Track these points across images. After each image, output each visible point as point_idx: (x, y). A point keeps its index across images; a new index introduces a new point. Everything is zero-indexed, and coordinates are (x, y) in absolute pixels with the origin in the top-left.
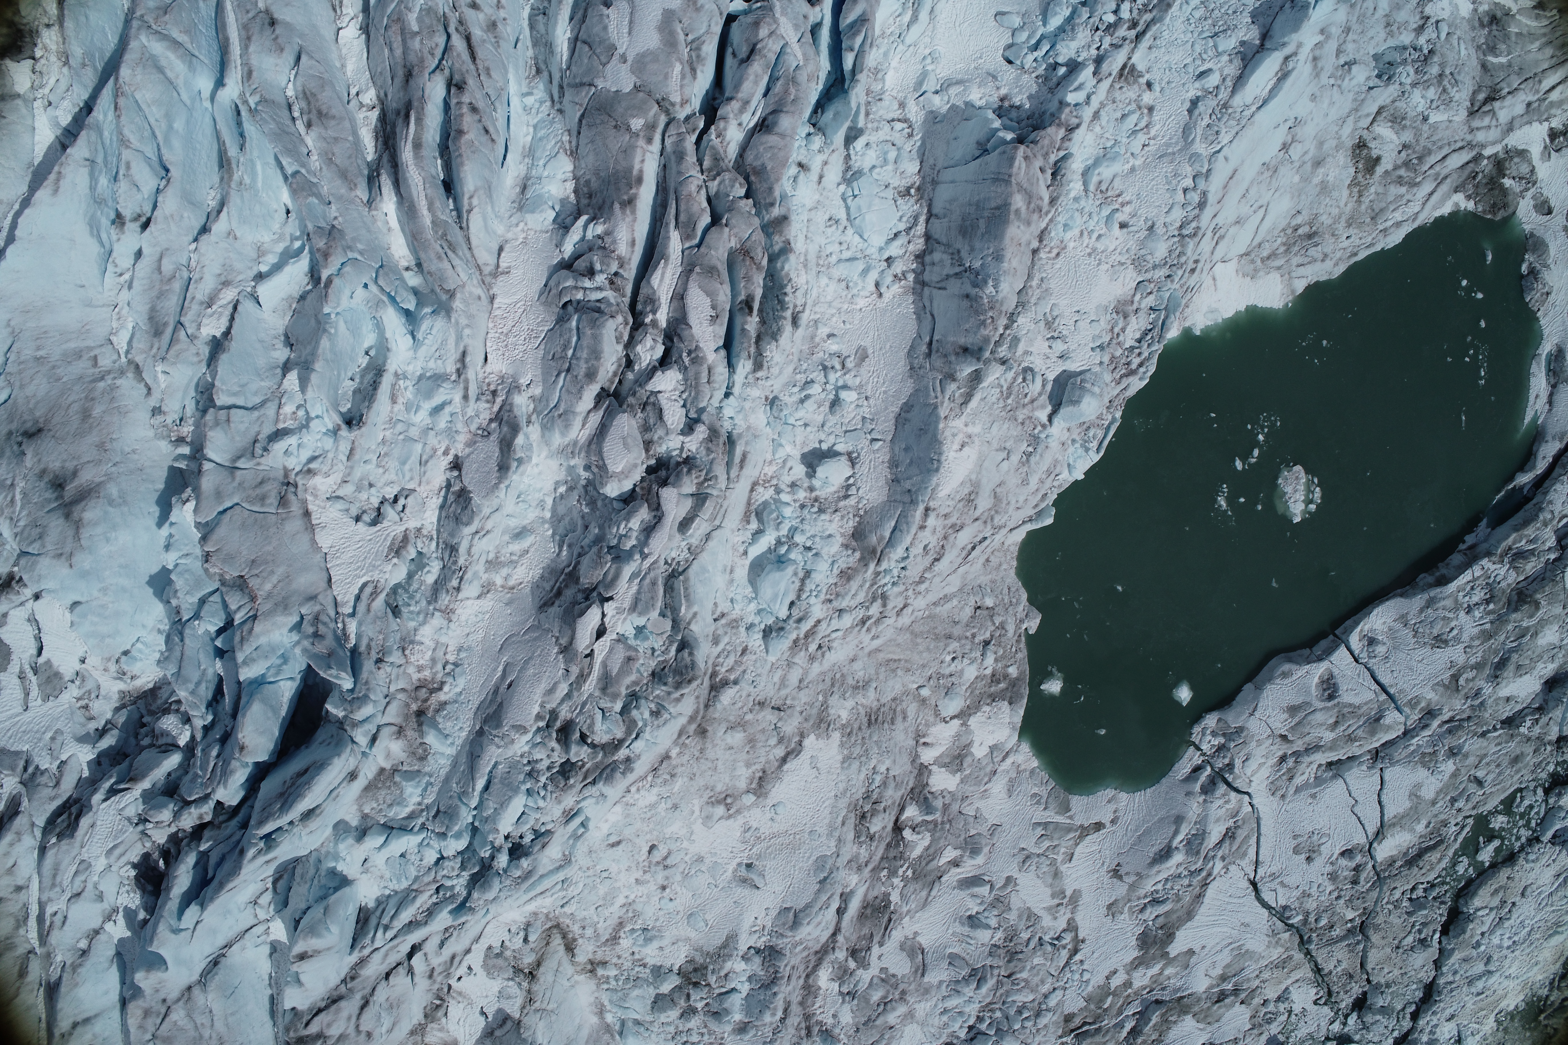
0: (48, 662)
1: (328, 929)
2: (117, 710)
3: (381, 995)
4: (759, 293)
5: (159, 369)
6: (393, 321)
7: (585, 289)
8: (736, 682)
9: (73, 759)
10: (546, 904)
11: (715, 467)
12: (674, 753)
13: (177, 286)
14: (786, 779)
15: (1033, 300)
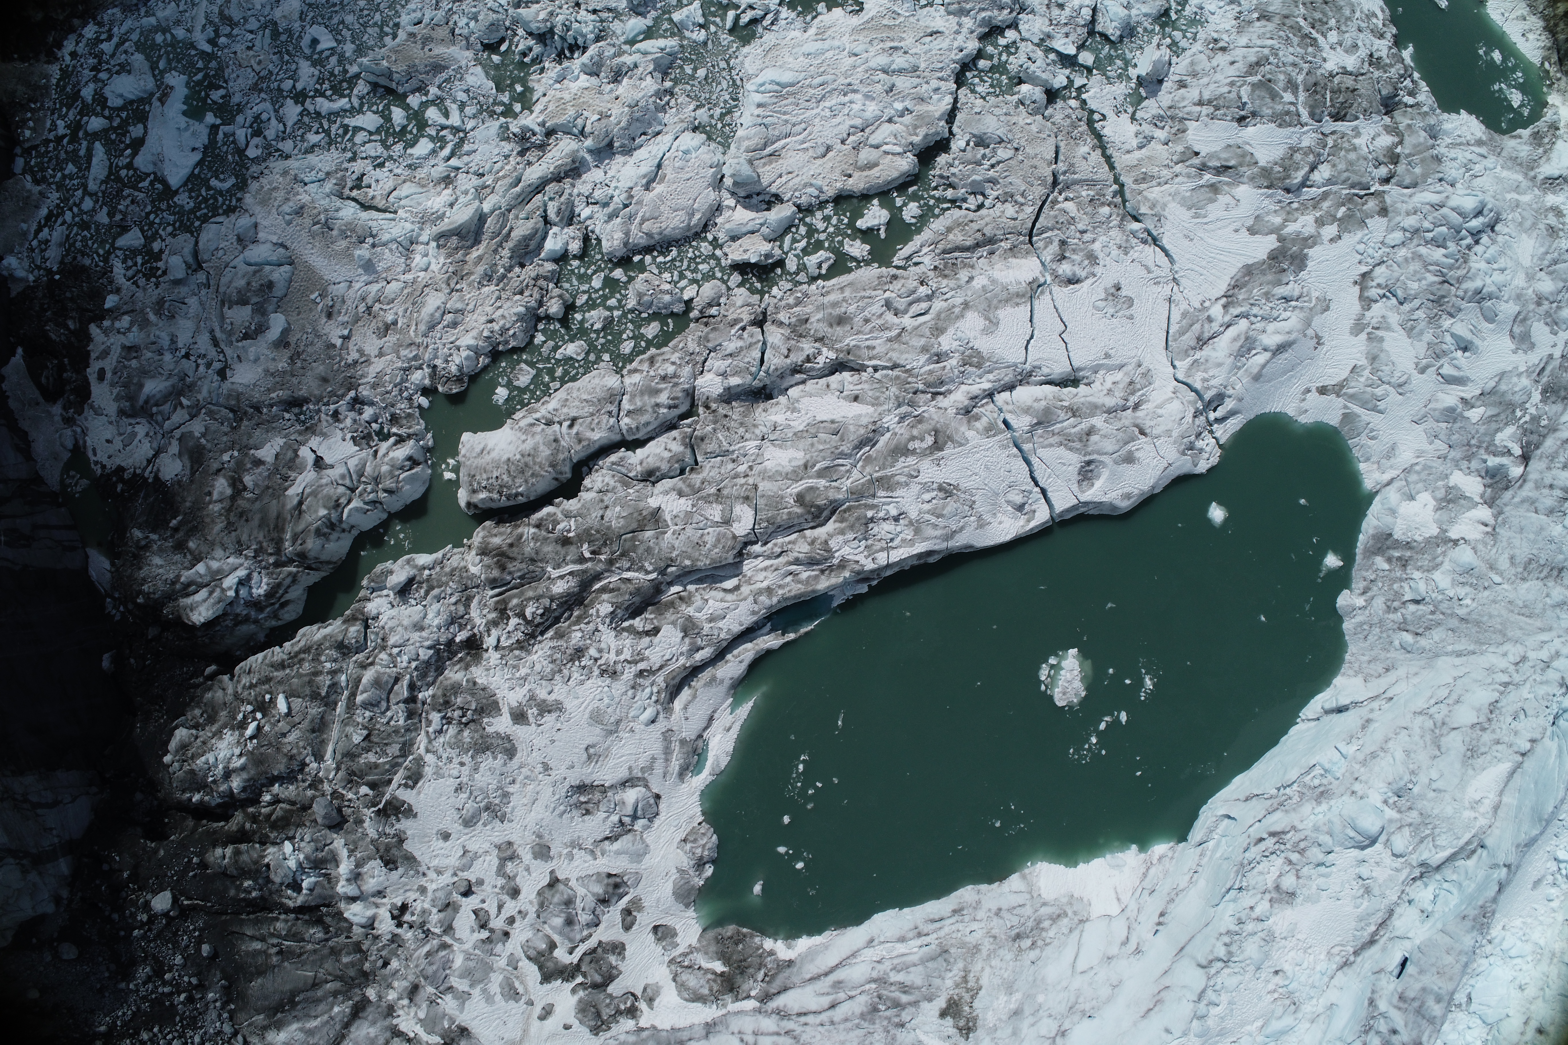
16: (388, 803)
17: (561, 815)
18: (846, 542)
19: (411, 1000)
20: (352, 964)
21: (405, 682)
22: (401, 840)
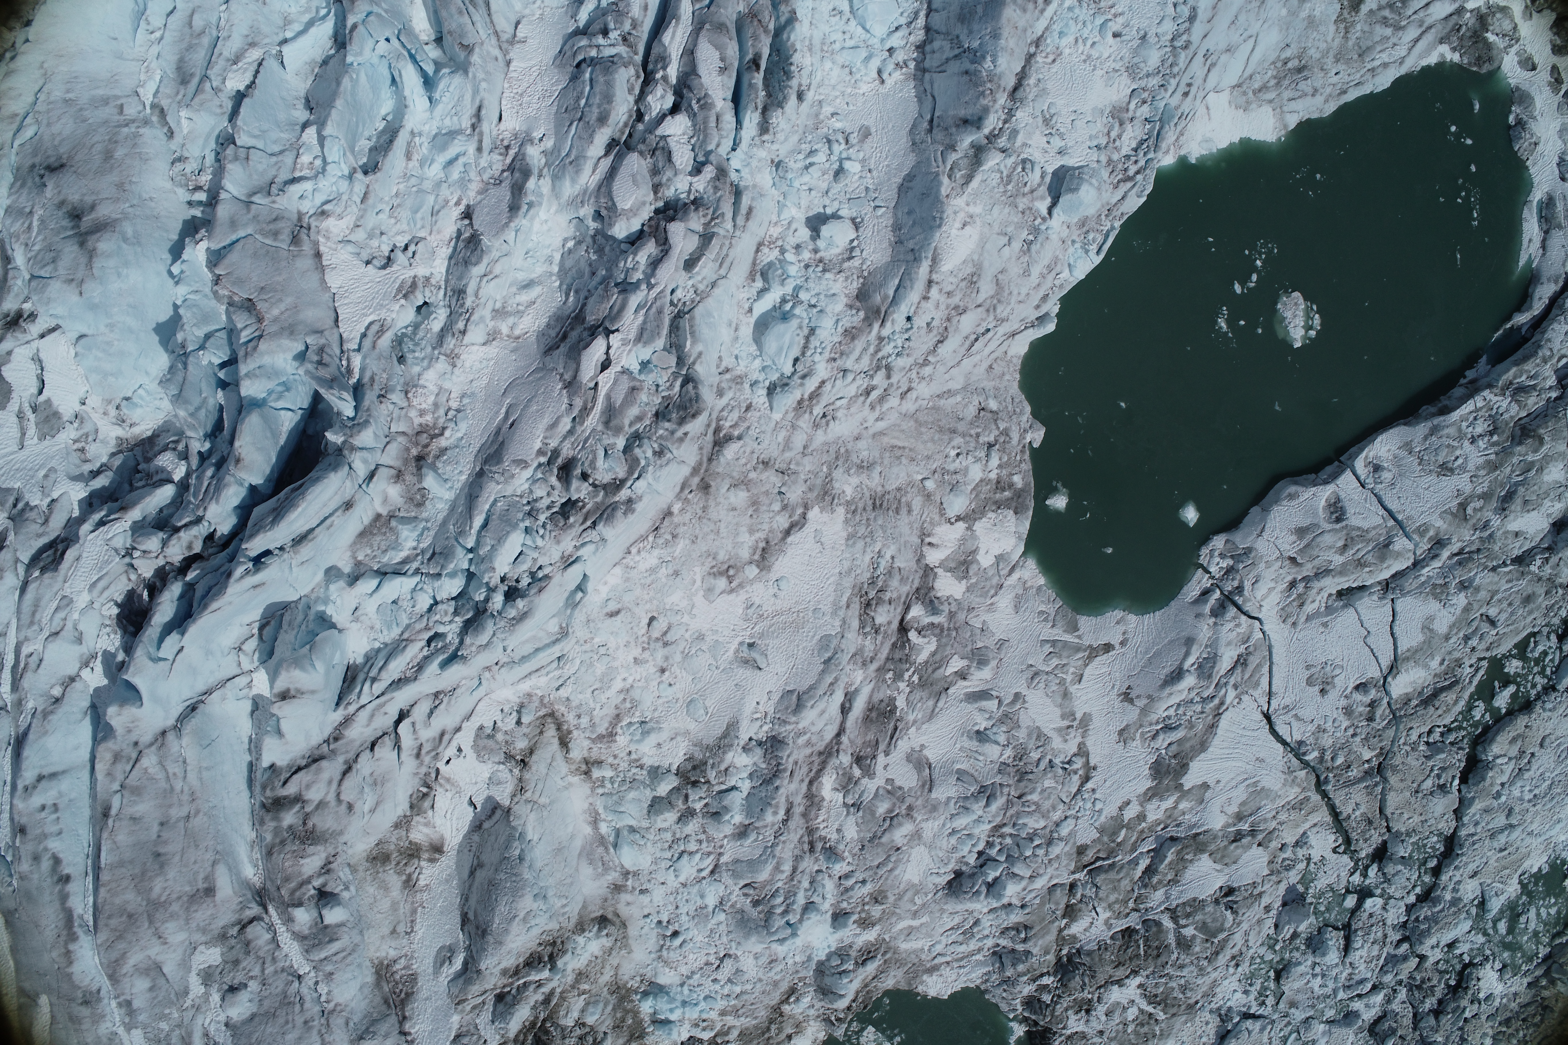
0: (48, 402)
1: (313, 666)
2: (113, 455)
3: (365, 765)
4: (766, 52)
5: (183, 113)
6: (411, 79)
7: (598, 46)
8: (739, 438)
9: (65, 497)
10: (540, 684)
11: (722, 204)
12: (676, 509)
13: (206, 41)
14: (790, 551)
15: (1031, 97)
18: (1507, 410)
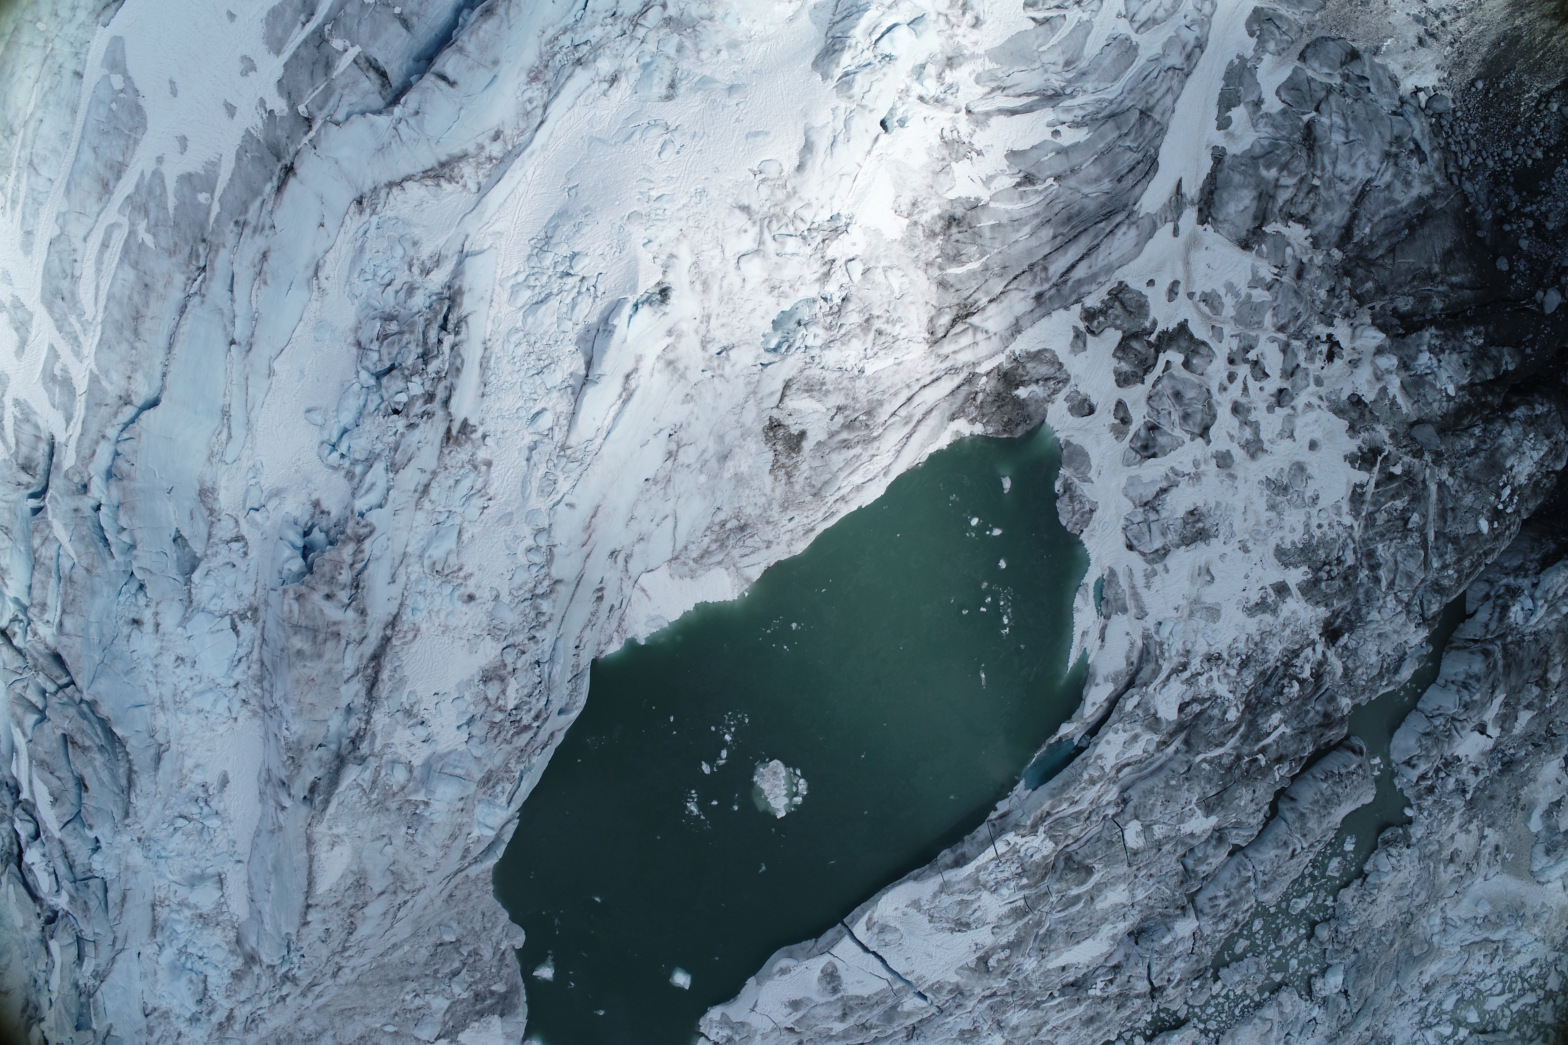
16: (1373, 464)
17: (1218, 504)
18: (1039, 850)
19: (1302, 263)
20: (1363, 282)
21: (1384, 583)
22: (1353, 430)
